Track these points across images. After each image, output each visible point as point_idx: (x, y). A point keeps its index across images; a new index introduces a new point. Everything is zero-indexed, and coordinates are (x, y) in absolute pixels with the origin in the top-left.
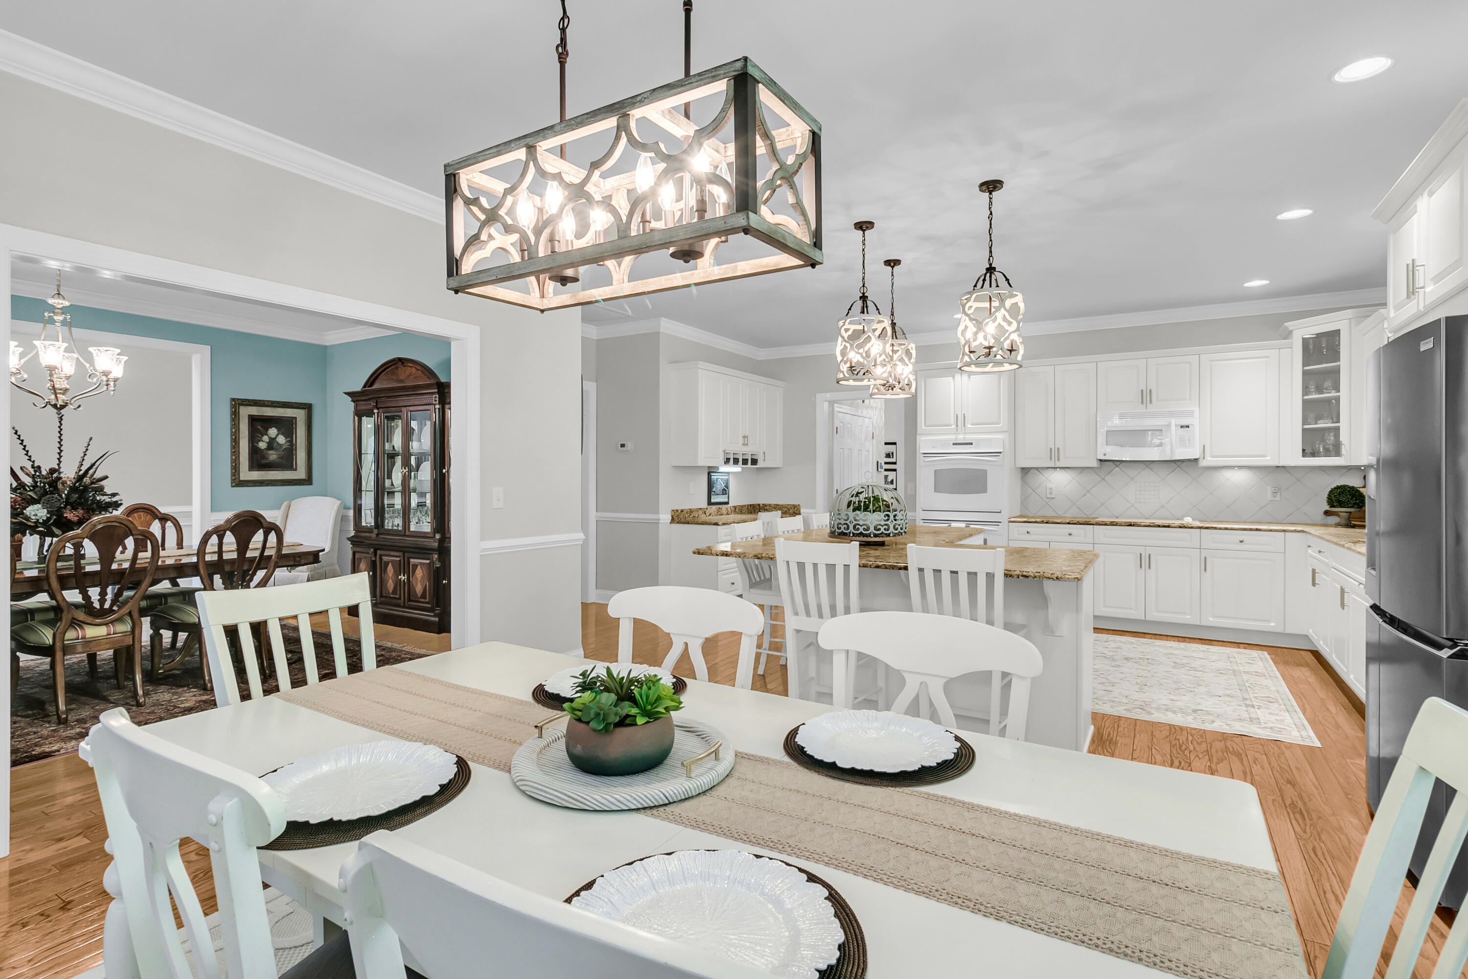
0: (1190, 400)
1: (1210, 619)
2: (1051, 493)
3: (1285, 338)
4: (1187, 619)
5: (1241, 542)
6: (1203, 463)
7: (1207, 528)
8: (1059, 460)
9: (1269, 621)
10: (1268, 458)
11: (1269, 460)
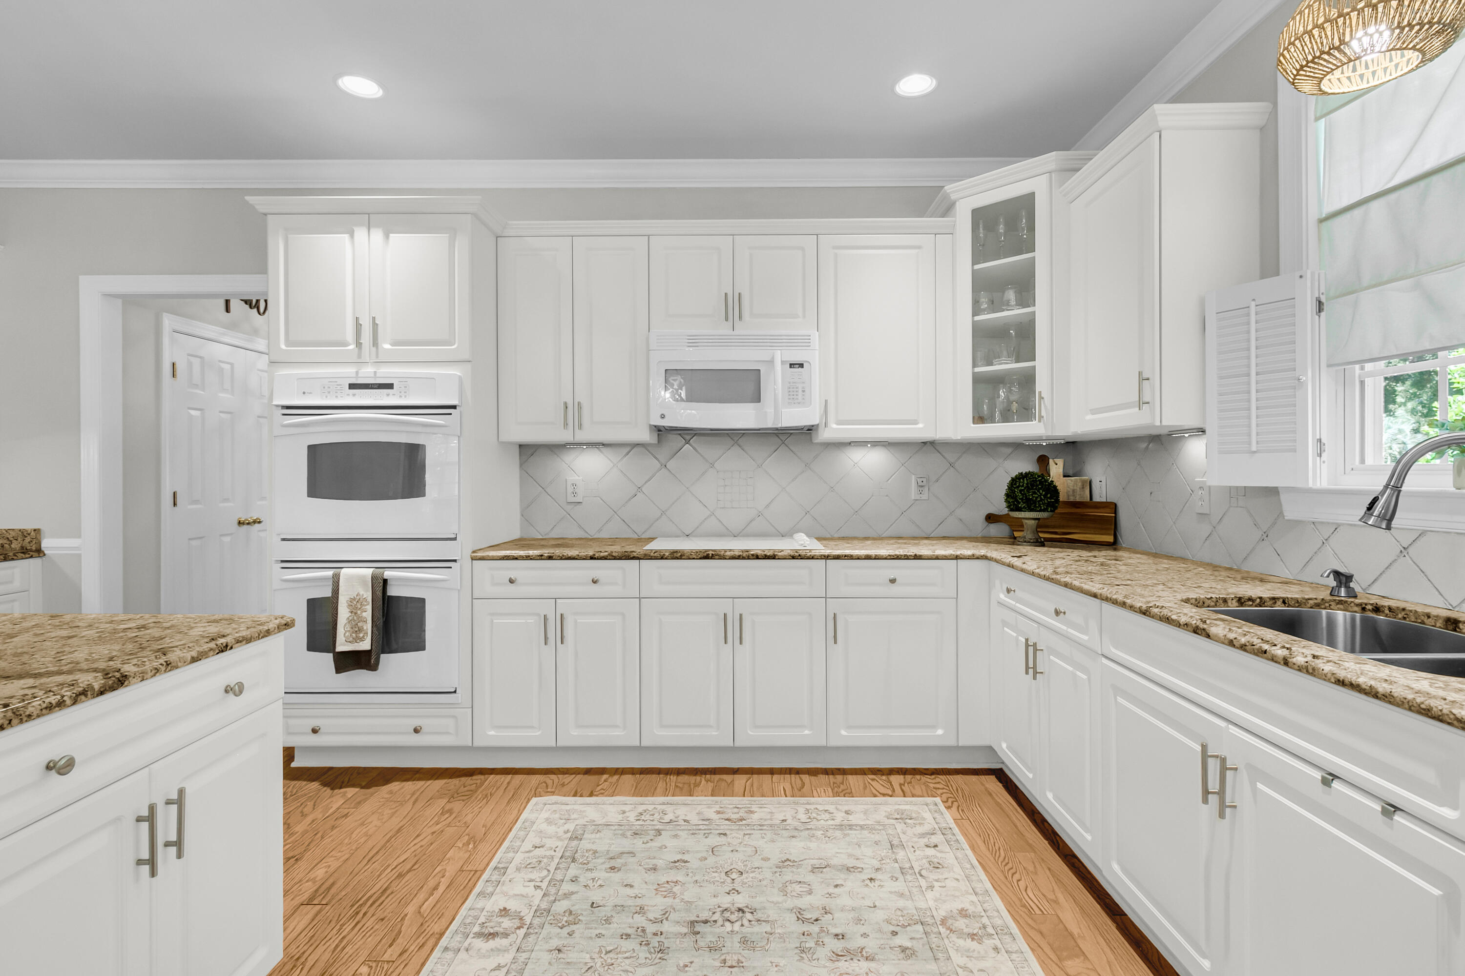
0: (804, 316)
1: (843, 733)
2: (574, 494)
3: (944, 215)
4: (805, 736)
5: (893, 581)
6: (825, 435)
7: (837, 557)
8: (580, 426)
9: (934, 727)
10: (921, 426)
11: (921, 431)
